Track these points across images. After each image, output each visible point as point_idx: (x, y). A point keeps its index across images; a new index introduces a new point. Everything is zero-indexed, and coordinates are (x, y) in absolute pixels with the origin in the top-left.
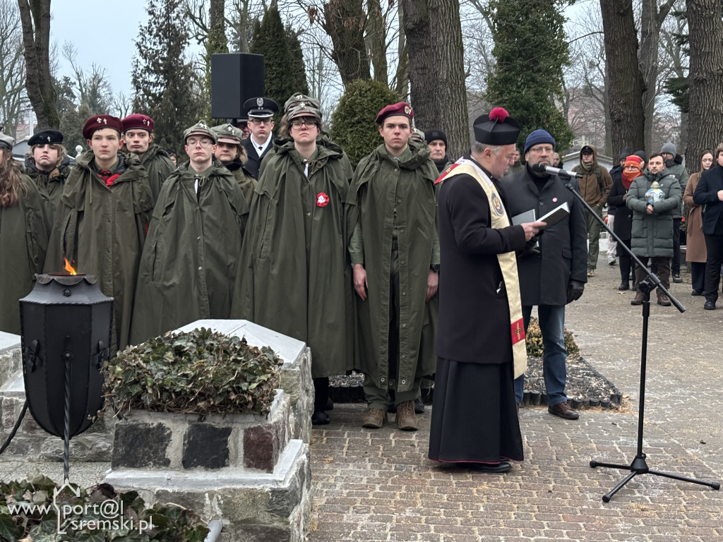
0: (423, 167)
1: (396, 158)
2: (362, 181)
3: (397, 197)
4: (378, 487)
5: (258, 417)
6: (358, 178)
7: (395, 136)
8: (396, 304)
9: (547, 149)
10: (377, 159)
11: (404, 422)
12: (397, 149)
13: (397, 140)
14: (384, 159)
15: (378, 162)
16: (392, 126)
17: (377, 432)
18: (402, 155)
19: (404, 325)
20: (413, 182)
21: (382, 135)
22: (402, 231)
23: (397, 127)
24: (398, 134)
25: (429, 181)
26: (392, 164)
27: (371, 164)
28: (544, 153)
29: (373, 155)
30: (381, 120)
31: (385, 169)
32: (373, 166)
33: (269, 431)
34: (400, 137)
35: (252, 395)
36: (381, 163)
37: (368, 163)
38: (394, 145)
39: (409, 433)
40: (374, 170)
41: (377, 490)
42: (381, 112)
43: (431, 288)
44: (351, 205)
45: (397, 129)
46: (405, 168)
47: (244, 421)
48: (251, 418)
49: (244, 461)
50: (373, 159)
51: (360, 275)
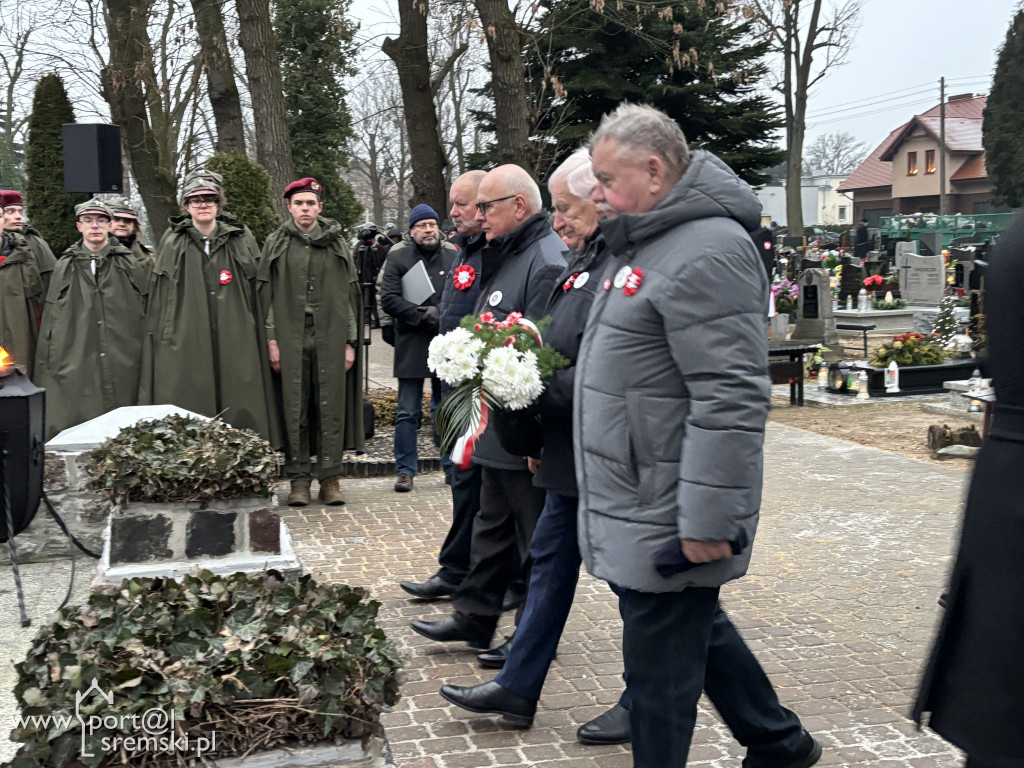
0: (335, 244)
1: (306, 236)
2: (272, 257)
3: (309, 275)
4: (339, 561)
5: (262, 500)
6: (268, 254)
7: (303, 214)
8: (314, 380)
9: (431, 224)
10: (286, 235)
11: (332, 497)
12: (306, 226)
13: (306, 217)
14: (294, 235)
15: (287, 238)
16: (299, 203)
18: (312, 231)
19: (325, 403)
20: (325, 259)
21: (291, 211)
22: (317, 309)
23: (305, 204)
24: (305, 211)
25: (341, 258)
26: (303, 242)
27: (280, 240)
28: (429, 229)
29: (281, 231)
30: (289, 195)
31: (295, 246)
32: (282, 242)
33: (276, 513)
34: (308, 214)
35: (258, 478)
36: (291, 239)
37: (278, 239)
38: (304, 222)
39: (339, 507)
40: (284, 247)
41: (340, 564)
42: (288, 188)
43: (349, 362)
44: (264, 282)
45: (305, 206)
46: (317, 246)
47: (248, 505)
48: (255, 502)
49: (251, 545)
50: (283, 235)
51: (275, 353)
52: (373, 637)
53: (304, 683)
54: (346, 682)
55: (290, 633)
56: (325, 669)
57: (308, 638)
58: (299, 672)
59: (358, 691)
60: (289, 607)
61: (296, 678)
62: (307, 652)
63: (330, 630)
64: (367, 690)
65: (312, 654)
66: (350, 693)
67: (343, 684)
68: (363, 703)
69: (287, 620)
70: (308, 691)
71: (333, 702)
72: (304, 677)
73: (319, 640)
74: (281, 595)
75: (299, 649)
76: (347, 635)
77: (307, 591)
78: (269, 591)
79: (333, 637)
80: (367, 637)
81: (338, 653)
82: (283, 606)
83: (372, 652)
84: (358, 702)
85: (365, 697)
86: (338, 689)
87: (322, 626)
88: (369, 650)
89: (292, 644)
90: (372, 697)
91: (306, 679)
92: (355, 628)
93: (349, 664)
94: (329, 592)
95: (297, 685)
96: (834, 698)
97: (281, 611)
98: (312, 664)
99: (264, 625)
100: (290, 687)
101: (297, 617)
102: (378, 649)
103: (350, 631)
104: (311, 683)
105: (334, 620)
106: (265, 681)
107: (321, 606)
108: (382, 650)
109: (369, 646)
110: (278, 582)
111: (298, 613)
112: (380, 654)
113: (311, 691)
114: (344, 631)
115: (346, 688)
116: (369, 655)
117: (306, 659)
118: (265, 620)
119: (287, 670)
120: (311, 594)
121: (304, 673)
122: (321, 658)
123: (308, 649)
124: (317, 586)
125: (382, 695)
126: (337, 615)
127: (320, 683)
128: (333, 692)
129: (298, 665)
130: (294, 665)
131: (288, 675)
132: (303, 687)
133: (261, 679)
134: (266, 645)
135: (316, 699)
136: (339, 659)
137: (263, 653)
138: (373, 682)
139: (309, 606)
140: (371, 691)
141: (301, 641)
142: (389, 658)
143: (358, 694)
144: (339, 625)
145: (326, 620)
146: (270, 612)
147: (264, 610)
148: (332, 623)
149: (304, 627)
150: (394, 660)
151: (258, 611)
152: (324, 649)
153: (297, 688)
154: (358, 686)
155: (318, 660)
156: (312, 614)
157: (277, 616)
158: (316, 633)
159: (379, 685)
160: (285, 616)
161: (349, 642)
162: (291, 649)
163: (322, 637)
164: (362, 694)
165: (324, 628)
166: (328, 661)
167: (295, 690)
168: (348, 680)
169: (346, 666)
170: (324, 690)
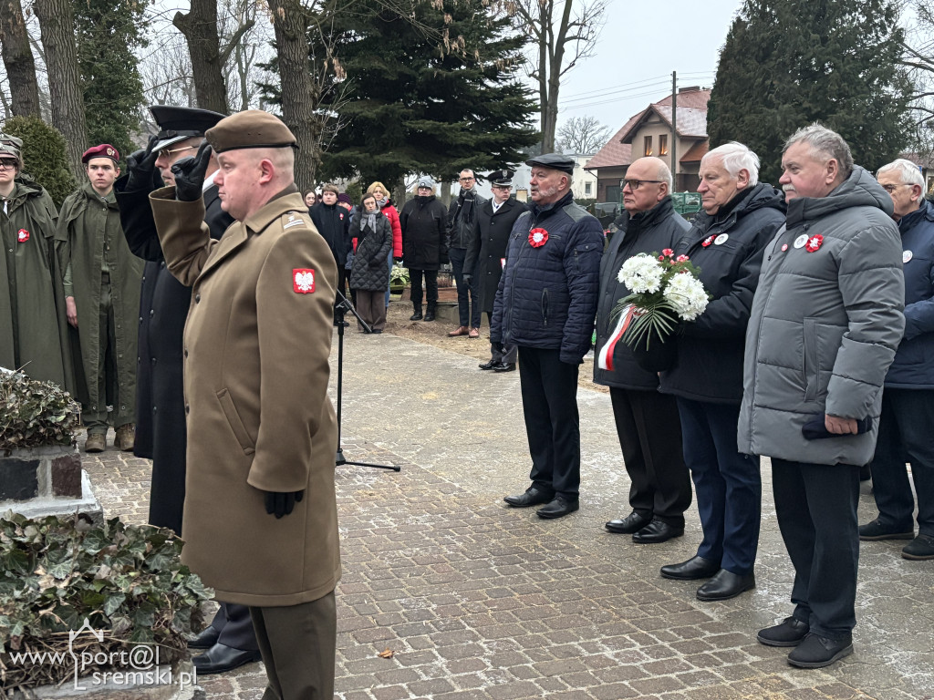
1: (103, 199)
2: (70, 218)
3: (106, 236)
4: (135, 503)
5: (64, 448)
6: (66, 216)
7: (98, 177)
8: (111, 335)
10: (84, 197)
12: (103, 189)
13: (102, 181)
14: (91, 198)
16: (95, 167)
17: (103, 455)
18: (108, 195)
19: (121, 356)
21: (87, 175)
22: (113, 268)
23: (100, 169)
24: (101, 175)
26: (100, 205)
27: (78, 202)
29: (79, 194)
30: (86, 160)
31: (93, 208)
32: (80, 204)
34: (103, 177)
35: (61, 427)
36: (88, 202)
37: (75, 201)
38: (99, 185)
40: (82, 209)
41: (137, 506)
42: (85, 154)
44: (62, 241)
45: (100, 171)
46: (113, 208)
47: (51, 452)
48: (58, 449)
49: (53, 490)
50: (80, 197)
51: (72, 309)
52: (179, 573)
53: (115, 617)
54: (156, 613)
55: (103, 571)
56: (136, 603)
57: (119, 575)
58: (111, 607)
59: (167, 621)
60: (99, 548)
61: (109, 612)
62: (118, 588)
63: (140, 567)
64: (175, 621)
65: (123, 590)
66: (159, 623)
67: (153, 616)
68: (172, 632)
69: (98, 559)
70: (120, 623)
71: (144, 633)
72: (116, 611)
73: (129, 577)
74: (91, 536)
75: (111, 585)
76: (156, 572)
77: (115, 532)
78: (80, 533)
79: (142, 574)
80: (174, 573)
81: (148, 588)
82: (93, 546)
83: (179, 587)
84: (168, 631)
85: (173, 626)
86: (148, 621)
87: (131, 564)
88: (176, 584)
89: (105, 582)
90: (180, 626)
91: (119, 612)
92: (163, 565)
93: (158, 598)
94: (137, 533)
95: (110, 618)
96: (581, 613)
97: (92, 551)
98: (123, 599)
99: (76, 564)
100: (104, 619)
101: (107, 557)
102: (184, 583)
103: (158, 568)
104: (123, 615)
105: (143, 558)
106: (80, 614)
107: (130, 546)
108: (188, 585)
109: (176, 581)
110: (88, 525)
111: (108, 552)
112: (186, 588)
113: (123, 623)
114: (152, 568)
115: (156, 620)
116: (176, 590)
117: (118, 594)
118: (78, 559)
119: (101, 604)
120: (119, 535)
121: (117, 607)
122: (132, 592)
123: (119, 585)
124: (125, 528)
125: (189, 624)
126: (145, 554)
127: (131, 615)
128: (143, 623)
129: (111, 600)
130: (107, 600)
131: (102, 609)
132: (116, 619)
133: (76, 613)
134: (79, 582)
135: (128, 630)
136: (150, 593)
137: (78, 589)
138: (180, 613)
139: (119, 547)
140: (179, 622)
141: (113, 578)
142: (195, 591)
143: (167, 624)
144: (147, 563)
145: (136, 559)
146: (81, 552)
147: (75, 551)
148: (141, 561)
149: (115, 565)
150: (199, 593)
151: (70, 551)
152: (134, 584)
153: (110, 620)
154: (166, 617)
155: (129, 595)
156: (122, 554)
157: (87, 555)
158: (126, 570)
159: (186, 616)
160: (96, 555)
161: (157, 578)
162: (103, 586)
163: (132, 574)
164: (171, 624)
165: (133, 566)
166: (138, 596)
167: (108, 622)
168: (158, 612)
169: (155, 599)
170: (135, 622)
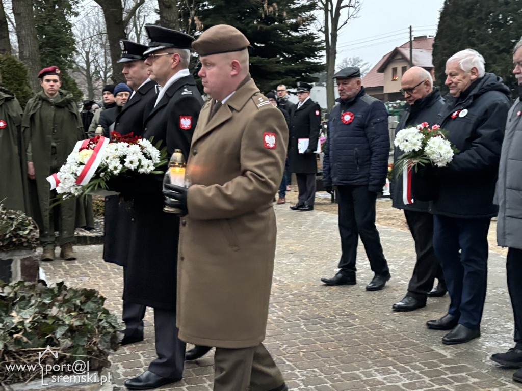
0: (69, 105)
1: (52, 100)
2: (31, 113)
3: (54, 123)
5: (28, 251)
6: (28, 112)
7: (50, 87)
9: (126, 95)
10: (40, 100)
11: (68, 255)
12: (52, 94)
13: (52, 89)
14: (44, 100)
15: (40, 102)
16: (48, 81)
18: (55, 98)
20: (63, 114)
21: (42, 85)
22: (58, 143)
23: (52, 82)
24: (52, 86)
25: (73, 114)
26: (50, 104)
27: (36, 102)
28: (124, 97)
29: (37, 98)
30: (42, 76)
31: (45, 106)
32: (37, 104)
34: (54, 87)
35: (26, 238)
36: (43, 102)
37: (35, 102)
38: (50, 92)
40: (39, 107)
42: (41, 72)
45: (52, 83)
46: (59, 106)
47: (20, 254)
48: (24, 252)
49: (22, 278)
50: (37, 100)
51: (32, 170)
52: (103, 313)
53: (63, 338)
54: (88, 337)
55: (54, 311)
56: (75, 331)
57: (64, 314)
58: (59, 333)
59: (95, 342)
60: (51, 300)
61: (58, 336)
62: (64, 322)
63: (77, 310)
64: (100, 342)
65: (67, 322)
66: (90, 344)
67: (86, 339)
68: (98, 349)
69: (51, 306)
70: (65, 343)
71: (81, 348)
72: (63, 335)
73: (71, 315)
74: (46, 293)
75: (60, 320)
76: (88, 312)
77: (62, 291)
78: (39, 292)
79: (79, 314)
80: (100, 313)
81: (83, 321)
82: (48, 299)
83: (103, 322)
84: (96, 348)
85: (99, 345)
86: (83, 342)
87: (72, 308)
88: (101, 320)
89: (56, 318)
90: (104, 346)
91: (64, 336)
92: (92, 309)
93: (89, 327)
94: (76, 291)
95: (59, 339)
96: (360, 354)
97: (47, 301)
98: (67, 328)
99: (37, 310)
100: (55, 341)
101: (57, 304)
102: (106, 319)
103: (89, 310)
104: (67, 338)
105: (79, 304)
106: (39, 338)
107: (71, 298)
108: (109, 320)
109: (101, 318)
110: (44, 286)
111: (58, 301)
112: (108, 322)
113: (67, 343)
114: (85, 311)
115: (88, 341)
116: (101, 323)
117: (63, 324)
118: (37, 307)
119: (53, 331)
120: (64, 292)
121: (63, 333)
122: (73, 324)
123: (64, 320)
124: (68, 288)
125: (109, 344)
126: (81, 302)
127: (73, 338)
128: (80, 343)
129: (59, 329)
130: (57, 328)
131: (53, 334)
132: (63, 340)
133: (37, 337)
134: (39, 318)
135: (70, 348)
136: (84, 324)
137: (38, 323)
138: (104, 337)
139: (64, 298)
140: (103, 343)
141: (60, 316)
142: (113, 324)
143: (95, 344)
144: (82, 307)
145: (75, 305)
146: (40, 302)
147: (36, 301)
148: (78, 306)
149: (62, 308)
150: (116, 326)
151: (33, 302)
152: (73, 320)
153: (59, 341)
154: (95, 340)
155: (71, 326)
156: (65, 302)
157: (44, 304)
158: (69, 312)
159: (108, 338)
160: (49, 304)
161: (89, 316)
162: (54, 320)
163: (73, 313)
164: (98, 344)
165: (73, 309)
166: (77, 327)
167: (57, 342)
168: (89, 336)
169: (87, 328)
170: (75, 342)
